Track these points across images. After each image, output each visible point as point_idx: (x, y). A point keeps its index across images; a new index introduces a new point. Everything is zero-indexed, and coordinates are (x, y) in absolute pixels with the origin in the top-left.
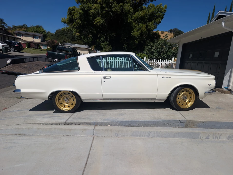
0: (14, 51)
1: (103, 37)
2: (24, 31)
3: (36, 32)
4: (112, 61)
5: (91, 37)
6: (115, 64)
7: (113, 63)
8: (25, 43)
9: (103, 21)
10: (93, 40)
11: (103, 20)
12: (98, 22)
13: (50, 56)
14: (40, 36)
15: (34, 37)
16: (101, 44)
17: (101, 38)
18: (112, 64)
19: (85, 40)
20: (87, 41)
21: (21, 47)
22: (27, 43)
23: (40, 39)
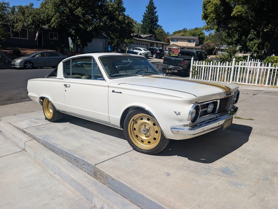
0: (156, 58)
1: (253, 33)
2: (182, 35)
3: (192, 35)
4: (231, 67)
5: (238, 35)
6: (234, 71)
7: (233, 69)
8: (179, 49)
9: (246, 10)
10: (239, 38)
11: (246, 8)
12: (237, 12)
13: (166, 62)
14: (195, 40)
15: (189, 41)
16: (248, 44)
17: (250, 34)
18: (231, 72)
19: (227, 40)
20: (230, 40)
21: (162, 53)
22: (181, 48)
23: (195, 43)
